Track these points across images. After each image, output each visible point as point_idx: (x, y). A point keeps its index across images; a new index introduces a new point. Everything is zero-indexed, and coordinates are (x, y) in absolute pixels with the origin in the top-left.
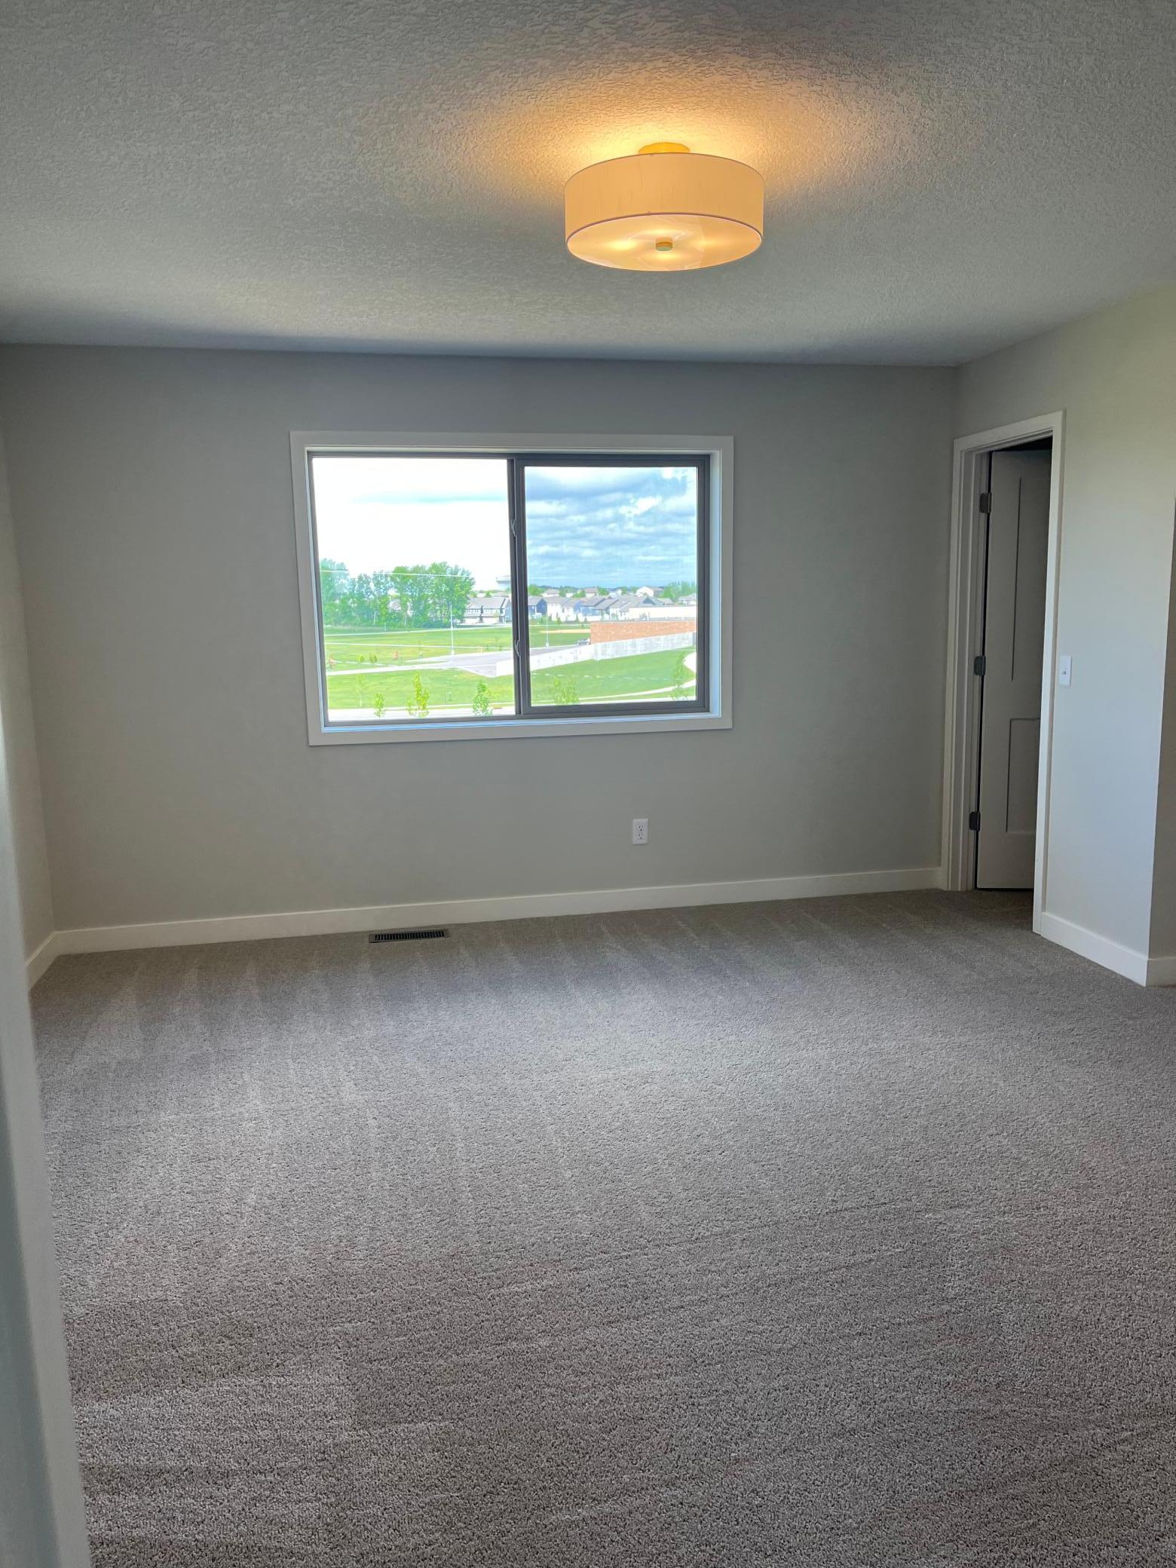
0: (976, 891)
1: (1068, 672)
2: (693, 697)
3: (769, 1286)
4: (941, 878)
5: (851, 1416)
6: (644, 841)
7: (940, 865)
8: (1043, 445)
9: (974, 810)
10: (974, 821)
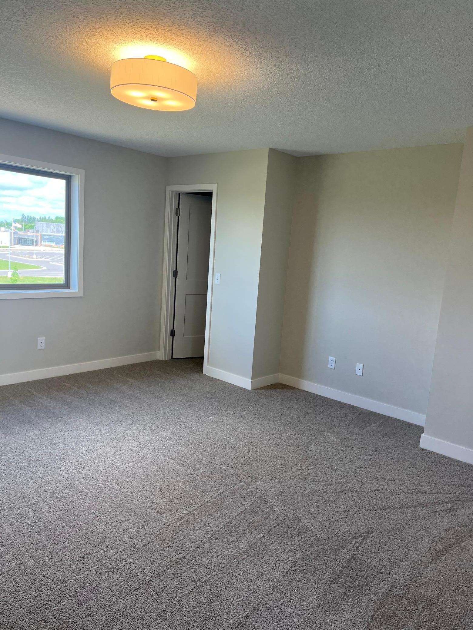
0: (172, 359)
1: (219, 279)
2: (62, 282)
3: (221, 529)
4: (160, 355)
5: (283, 567)
6: (43, 347)
7: (159, 350)
8: (208, 195)
9: (172, 329)
10: (172, 333)
